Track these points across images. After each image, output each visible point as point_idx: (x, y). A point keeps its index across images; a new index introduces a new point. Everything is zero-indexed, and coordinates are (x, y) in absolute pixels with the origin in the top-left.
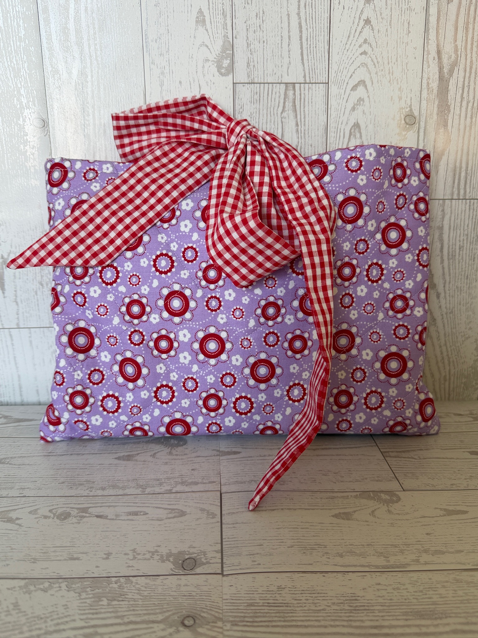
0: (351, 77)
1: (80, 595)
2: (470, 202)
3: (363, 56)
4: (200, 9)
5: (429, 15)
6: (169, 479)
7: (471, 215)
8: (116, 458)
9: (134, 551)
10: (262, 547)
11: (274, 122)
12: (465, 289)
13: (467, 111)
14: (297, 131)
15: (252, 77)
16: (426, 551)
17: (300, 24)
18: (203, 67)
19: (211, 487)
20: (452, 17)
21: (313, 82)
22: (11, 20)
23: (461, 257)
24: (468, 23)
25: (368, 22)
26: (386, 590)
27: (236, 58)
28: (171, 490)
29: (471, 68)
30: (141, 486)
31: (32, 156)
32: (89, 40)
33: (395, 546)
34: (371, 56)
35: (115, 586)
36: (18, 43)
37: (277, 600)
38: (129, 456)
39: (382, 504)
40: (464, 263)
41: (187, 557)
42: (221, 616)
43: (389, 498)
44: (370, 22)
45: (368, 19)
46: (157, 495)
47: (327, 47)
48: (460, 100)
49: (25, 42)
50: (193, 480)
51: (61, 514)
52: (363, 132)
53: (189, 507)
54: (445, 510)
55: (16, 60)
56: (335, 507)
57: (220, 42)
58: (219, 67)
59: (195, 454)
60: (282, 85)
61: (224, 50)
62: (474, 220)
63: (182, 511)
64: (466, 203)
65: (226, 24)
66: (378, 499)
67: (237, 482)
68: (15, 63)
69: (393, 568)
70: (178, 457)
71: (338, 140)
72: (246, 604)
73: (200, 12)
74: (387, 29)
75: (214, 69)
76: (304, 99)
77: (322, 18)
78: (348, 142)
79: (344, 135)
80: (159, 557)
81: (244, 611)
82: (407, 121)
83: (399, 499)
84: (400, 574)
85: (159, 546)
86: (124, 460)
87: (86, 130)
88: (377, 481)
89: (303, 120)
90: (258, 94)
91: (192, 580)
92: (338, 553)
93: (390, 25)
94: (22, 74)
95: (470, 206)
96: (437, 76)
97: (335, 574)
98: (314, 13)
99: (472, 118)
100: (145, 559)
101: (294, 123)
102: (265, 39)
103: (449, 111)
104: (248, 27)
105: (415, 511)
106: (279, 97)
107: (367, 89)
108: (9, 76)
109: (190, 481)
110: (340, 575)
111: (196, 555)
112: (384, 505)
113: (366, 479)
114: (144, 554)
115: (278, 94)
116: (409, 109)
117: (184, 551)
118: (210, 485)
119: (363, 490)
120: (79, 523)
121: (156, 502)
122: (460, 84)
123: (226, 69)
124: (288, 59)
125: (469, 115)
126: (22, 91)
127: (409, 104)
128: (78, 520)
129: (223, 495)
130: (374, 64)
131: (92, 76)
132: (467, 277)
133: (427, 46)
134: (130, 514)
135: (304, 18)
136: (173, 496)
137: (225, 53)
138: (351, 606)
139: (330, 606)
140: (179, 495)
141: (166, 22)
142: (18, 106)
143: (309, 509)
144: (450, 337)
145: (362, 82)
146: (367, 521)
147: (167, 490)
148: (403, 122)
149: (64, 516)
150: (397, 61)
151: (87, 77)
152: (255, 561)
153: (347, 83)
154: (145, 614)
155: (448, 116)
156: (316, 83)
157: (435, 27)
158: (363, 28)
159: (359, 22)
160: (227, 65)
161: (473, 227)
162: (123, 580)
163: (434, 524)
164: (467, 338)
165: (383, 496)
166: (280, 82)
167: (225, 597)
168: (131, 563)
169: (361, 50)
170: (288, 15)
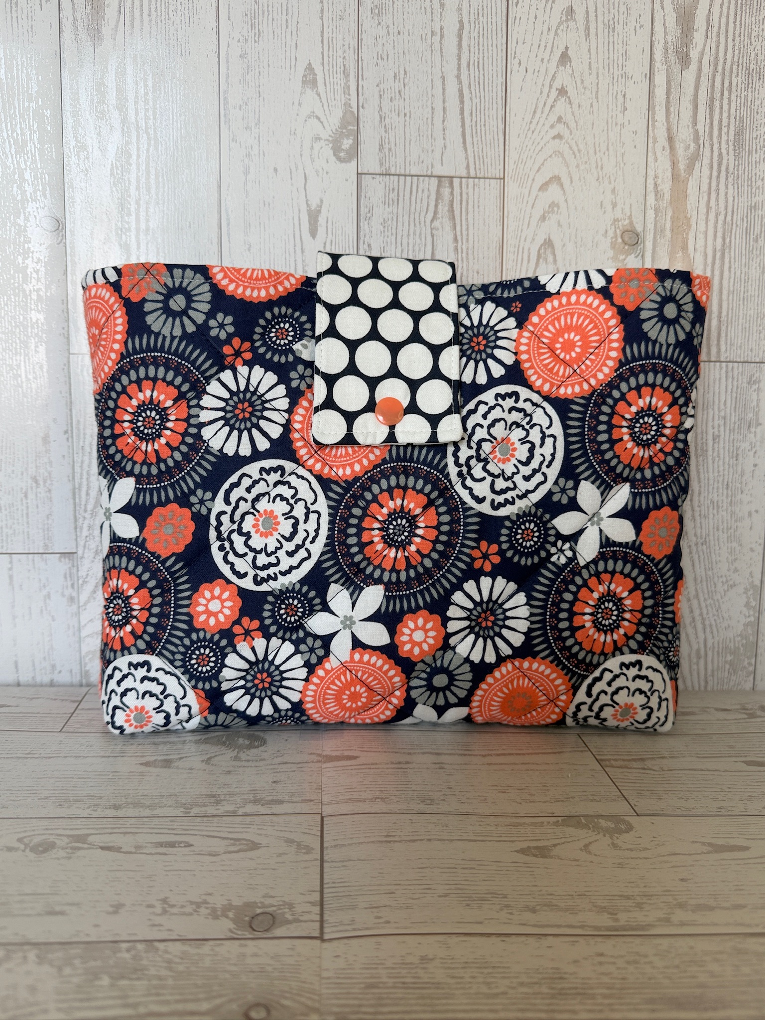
0: (538, 171)
1: (60, 969)
2: (727, 366)
3: (557, 141)
4: (310, 64)
5: (654, 85)
6: (231, 794)
7: (730, 387)
8: (141, 764)
9: (165, 901)
10: (393, 895)
11: (420, 234)
12: (725, 504)
13: (716, 227)
14: (456, 249)
15: (387, 166)
16: (681, 906)
17: (461, 91)
18: (312, 148)
19: (305, 807)
20: (689, 90)
21: (481, 175)
22: (18, 70)
23: (715, 454)
24: (712, 100)
25: (562, 92)
26: (614, 963)
27: (363, 136)
28: (235, 812)
29: (720, 164)
30: (183, 805)
31: (34, 275)
32: (136, 103)
33: (628, 898)
34: (569, 141)
35: (127, 956)
36: (26, 104)
37: (419, 978)
38: (165, 760)
39: (601, 835)
40: (721, 463)
41: (259, 911)
42: (317, 1005)
43: (613, 826)
44: (566, 92)
45: (563, 87)
46: (211, 819)
47: (501, 126)
48: (705, 210)
49: (37, 103)
50: (275, 798)
51: (39, 845)
52: (558, 252)
53: (266, 836)
54: (710, 844)
55: (21, 129)
56: (521, 839)
57: (339, 113)
58: (336, 150)
59: (279, 760)
60: (433, 179)
61: (344, 123)
62: (734, 395)
63: (253, 842)
64: (721, 368)
65: (349, 87)
66: (593, 827)
67: (350, 800)
68: (19, 132)
69: (625, 930)
70: (250, 764)
71: (519, 265)
72: (362, 986)
73: (310, 68)
74: (592, 106)
75: (328, 152)
76: (467, 202)
77: (495, 85)
78: (536, 269)
79: (529, 257)
80: (208, 911)
81: (360, 996)
82: (626, 239)
83: (630, 828)
84: (638, 941)
85: (210, 894)
86: (155, 767)
87: (124, 236)
88: (592, 801)
89: (464, 233)
90: (396, 191)
91: (266, 946)
92: (527, 907)
93: (597, 98)
94: (28, 148)
95: (727, 372)
96: (669, 174)
97: (523, 938)
98: (481, 76)
99: (724, 239)
100: (184, 914)
101: (450, 238)
102: (407, 111)
103: (689, 226)
104: (382, 93)
105: (658, 845)
106: (428, 197)
107: (563, 189)
108: (7, 150)
109: (270, 798)
110: (531, 940)
111: (274, 908)
112: (604, 836)
113: (573, 798)
114: (183, 907)
115: (426, 192)
116: (627, 221)
117: (255, 903)
118: (304, 804)
119: (568, 814)
120: (70, 858)
121: (208, 828)
122: (705, 187)
123: (347, 152)
124: (443, 142)
125: (719, 234)
126: (27, 176)
127: (628, 214)
128: (68, 853)
129: (325, 819)
130: (574, 153)
131: (138, 156)
132: (727, 485)
133: (653, 130)
134: (161, 845)
135: (467, 84)
136: (239, 819)
137: (346, 128)
138: (553, 988)
139: (514, 988)
140: (248, 819)
141: (257, 81)
142: (19, 198)
143: (475, 841)
144: (704, 583)
145: (556, 179)
146: (577, 860)
147: (227, 812)
148: (620, 240)
149: (45, 848)
150: (608, 150)
151: (130, 156)
152: (379, 918)
153: (533, 180)
154: (177, 1001)
155: (687, 234)
156: (484, 178)
157: (664, 102)
158: (555, 101)
159: (549, 91)
160: (348, 146)
161: (733, 405)
162: (140, 946)
163: (693, 865)
164: (731, 586)
165: (603, 823)
166: (429, 173)
167: (325, 974)
168: (158, 920)
169: (554, 132)
170: (443, 78)
